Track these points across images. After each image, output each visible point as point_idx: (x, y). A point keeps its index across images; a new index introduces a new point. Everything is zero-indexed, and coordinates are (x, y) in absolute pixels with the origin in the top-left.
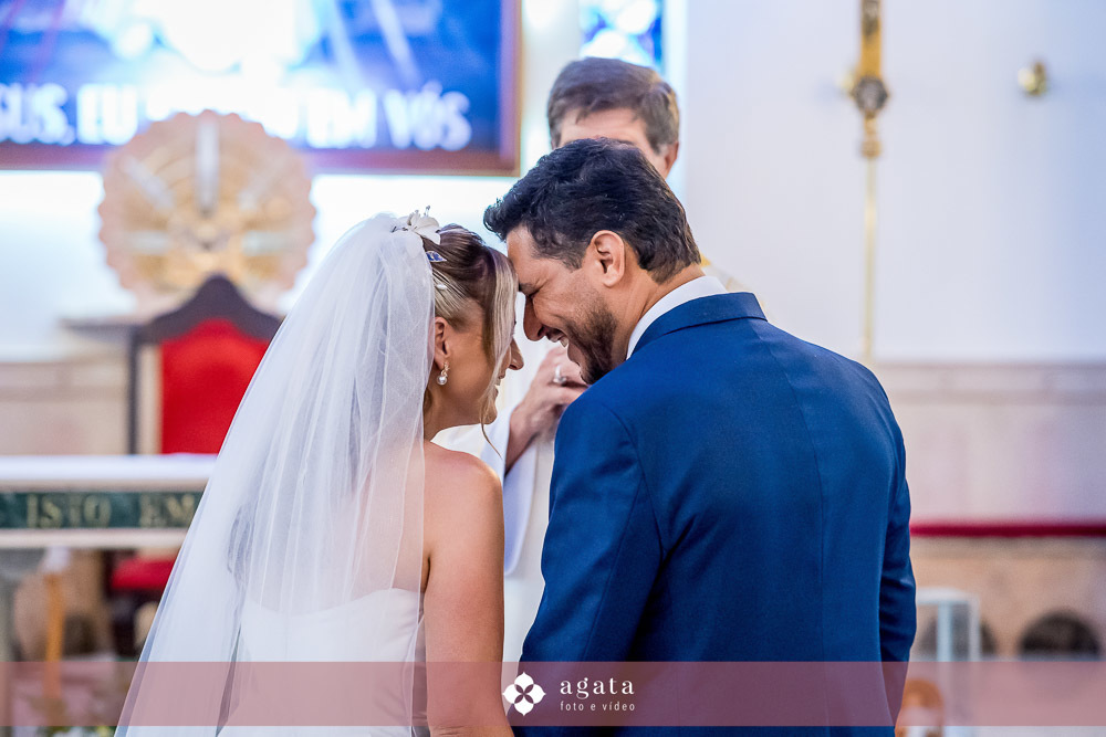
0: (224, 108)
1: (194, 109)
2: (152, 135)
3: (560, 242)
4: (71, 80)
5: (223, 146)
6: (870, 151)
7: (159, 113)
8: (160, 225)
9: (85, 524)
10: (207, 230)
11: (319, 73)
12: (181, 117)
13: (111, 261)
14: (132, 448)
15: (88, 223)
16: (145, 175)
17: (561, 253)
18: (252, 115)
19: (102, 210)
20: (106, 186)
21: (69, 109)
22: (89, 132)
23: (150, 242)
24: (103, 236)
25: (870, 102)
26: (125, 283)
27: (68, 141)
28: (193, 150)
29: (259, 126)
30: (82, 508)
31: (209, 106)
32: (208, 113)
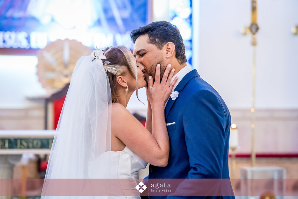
0: (71, 38)
1: (63, 38)
2: (51, 46)
3: (157, 41)
4: (29, 30)
5: (71, 49)
6: (254, 44)
7: (53, 39)
8: (53, 70)
9: (34, 147)
10: (66, 72)
11: (97, 29)
12: (59, 41)
13: (40, 80)
14: (46, 128)
15: (34, 70)
16: (49, 57)
17: (157, 44)
18: (79, 40)
19: (37, 66)
20: (39, 60)
21: (28, 39)
22: (34, 45)
23: (51, 75)
24: (38, 74)
25: (254, 30)
26: (44, 86)
27: (28, 48)
28: (62, 50)
29: (81, 43)
30: (33, 143)
31: (67, 37)
32: (67, 40)
